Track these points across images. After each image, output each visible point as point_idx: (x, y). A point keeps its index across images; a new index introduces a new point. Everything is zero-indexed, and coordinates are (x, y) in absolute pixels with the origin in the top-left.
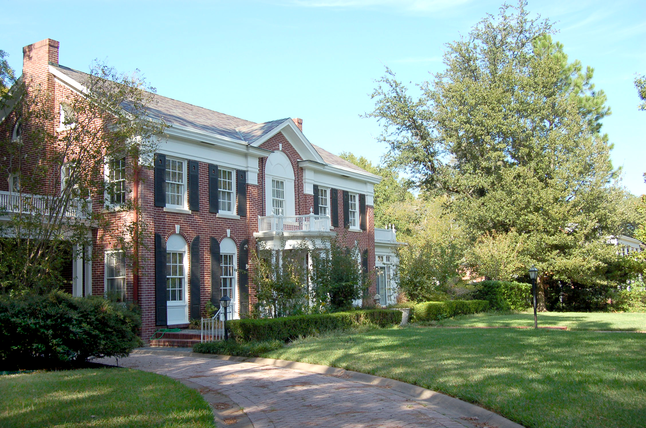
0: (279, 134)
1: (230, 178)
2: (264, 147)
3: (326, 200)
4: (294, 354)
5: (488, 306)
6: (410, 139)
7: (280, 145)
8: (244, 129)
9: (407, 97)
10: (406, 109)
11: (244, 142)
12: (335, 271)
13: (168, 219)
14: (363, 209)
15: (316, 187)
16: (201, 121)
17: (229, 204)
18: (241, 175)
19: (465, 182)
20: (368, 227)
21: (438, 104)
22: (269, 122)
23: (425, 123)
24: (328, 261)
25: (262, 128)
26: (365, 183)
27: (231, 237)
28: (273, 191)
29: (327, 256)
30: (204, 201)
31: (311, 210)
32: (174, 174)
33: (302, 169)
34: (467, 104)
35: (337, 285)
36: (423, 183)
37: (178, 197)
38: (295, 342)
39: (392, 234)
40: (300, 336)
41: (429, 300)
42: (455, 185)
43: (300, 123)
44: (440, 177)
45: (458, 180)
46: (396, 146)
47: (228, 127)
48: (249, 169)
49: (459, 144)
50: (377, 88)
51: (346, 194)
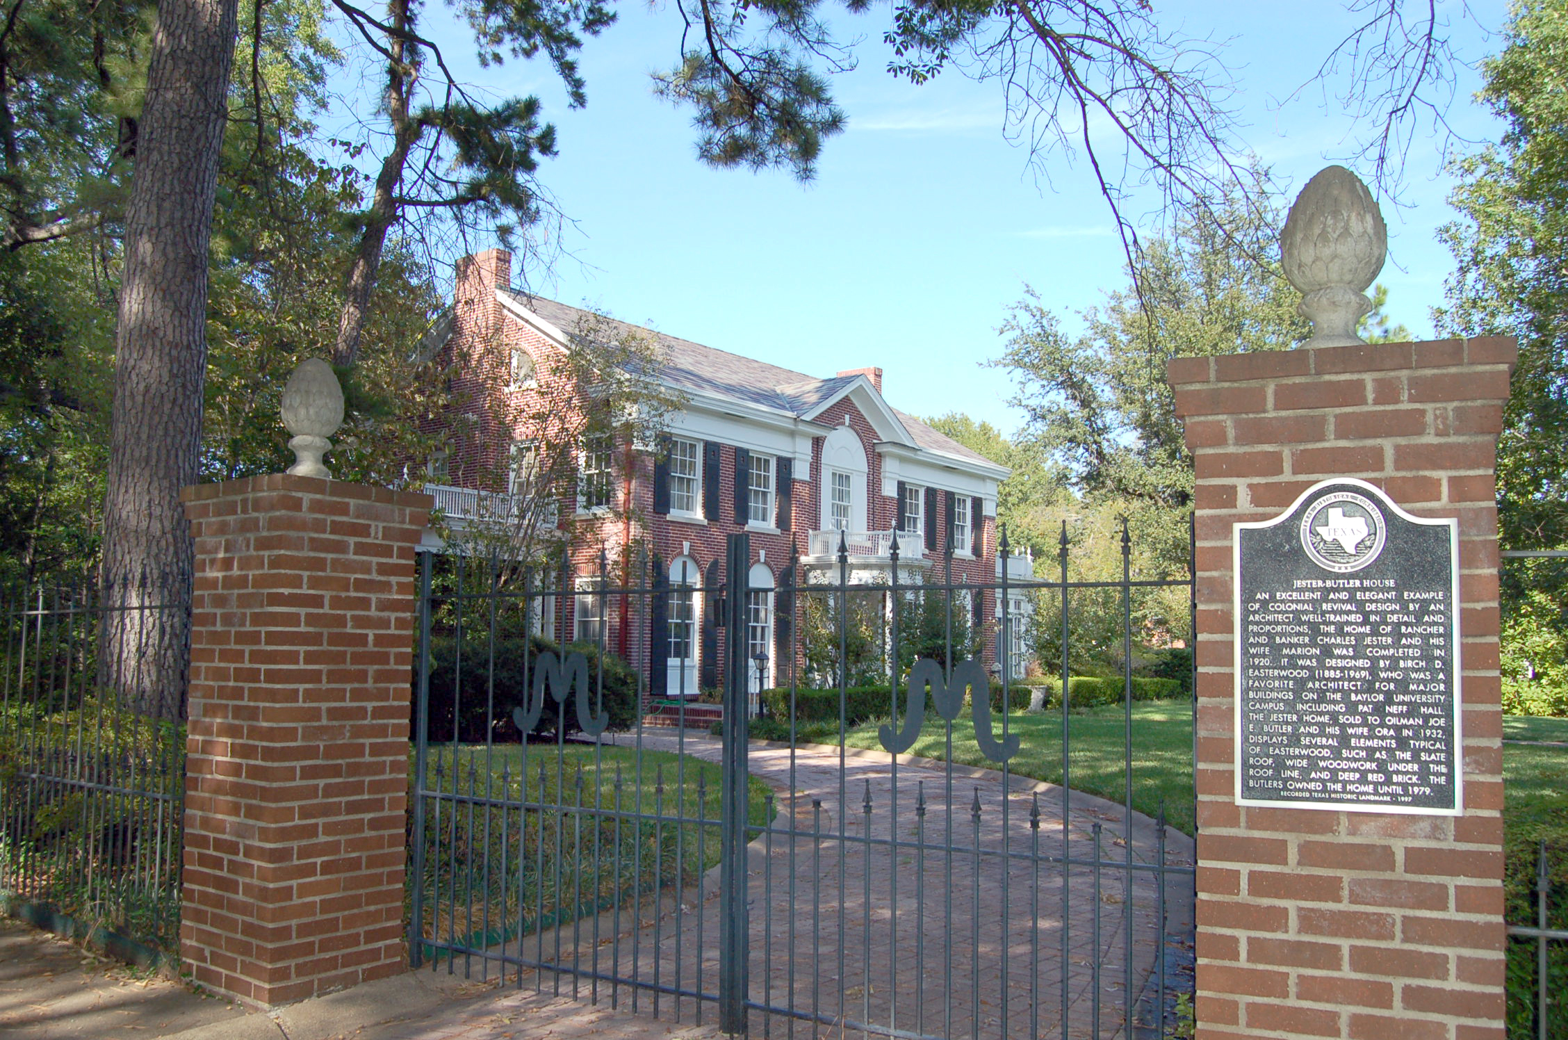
0: (846, 399)
1: (767, 469)
2: (820, 421)
3: (917, 505)
4: (863, 739)
5: (1179, 690)
6: (1062, 406)
7: (847, 417)
8: (788, 390)
9: (1060, 334)
10: (1057, 356)
11: (789, 414)
12: (928, 622)
13: (673, 533)
14: (978, 521)
15: (901, 486)
16: (723, 377)
17: (765, 510)
18: (785, 465)
19: (1152, 479)
20: (985, 553)
21: (1113, 346)
22: (830, 380)
23: (1089, 379)
24: (917, 606)
25: (818, 390)
26: (983, 478)
27: (766, 563)
28: (834, 490)
29: (917, 597)
30: (727, 506)
31: (894, 523)
32: (683, 463)
33: (880, 455)
34: (1161, 350)
35: (930, 643)
36: (1083, 479)
37: (688, 497)
38: (863, 725)
39: (1027, 563)
40: (872, 717)
41: (1078, 674)
42: (1137, 484)
43: (878, 375)
44: (1112, 471)
45: (1141, 476)
46: (1038, 415)
47: (763, 386)
48: (797, 455)
49: (1146, 416)
50: (1010, 318)
51: (950, 496)
